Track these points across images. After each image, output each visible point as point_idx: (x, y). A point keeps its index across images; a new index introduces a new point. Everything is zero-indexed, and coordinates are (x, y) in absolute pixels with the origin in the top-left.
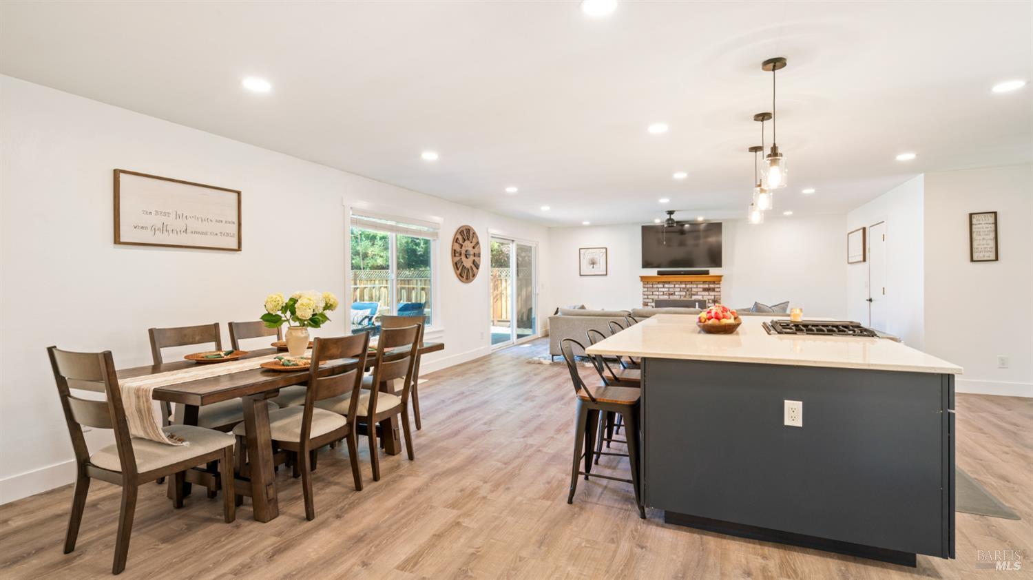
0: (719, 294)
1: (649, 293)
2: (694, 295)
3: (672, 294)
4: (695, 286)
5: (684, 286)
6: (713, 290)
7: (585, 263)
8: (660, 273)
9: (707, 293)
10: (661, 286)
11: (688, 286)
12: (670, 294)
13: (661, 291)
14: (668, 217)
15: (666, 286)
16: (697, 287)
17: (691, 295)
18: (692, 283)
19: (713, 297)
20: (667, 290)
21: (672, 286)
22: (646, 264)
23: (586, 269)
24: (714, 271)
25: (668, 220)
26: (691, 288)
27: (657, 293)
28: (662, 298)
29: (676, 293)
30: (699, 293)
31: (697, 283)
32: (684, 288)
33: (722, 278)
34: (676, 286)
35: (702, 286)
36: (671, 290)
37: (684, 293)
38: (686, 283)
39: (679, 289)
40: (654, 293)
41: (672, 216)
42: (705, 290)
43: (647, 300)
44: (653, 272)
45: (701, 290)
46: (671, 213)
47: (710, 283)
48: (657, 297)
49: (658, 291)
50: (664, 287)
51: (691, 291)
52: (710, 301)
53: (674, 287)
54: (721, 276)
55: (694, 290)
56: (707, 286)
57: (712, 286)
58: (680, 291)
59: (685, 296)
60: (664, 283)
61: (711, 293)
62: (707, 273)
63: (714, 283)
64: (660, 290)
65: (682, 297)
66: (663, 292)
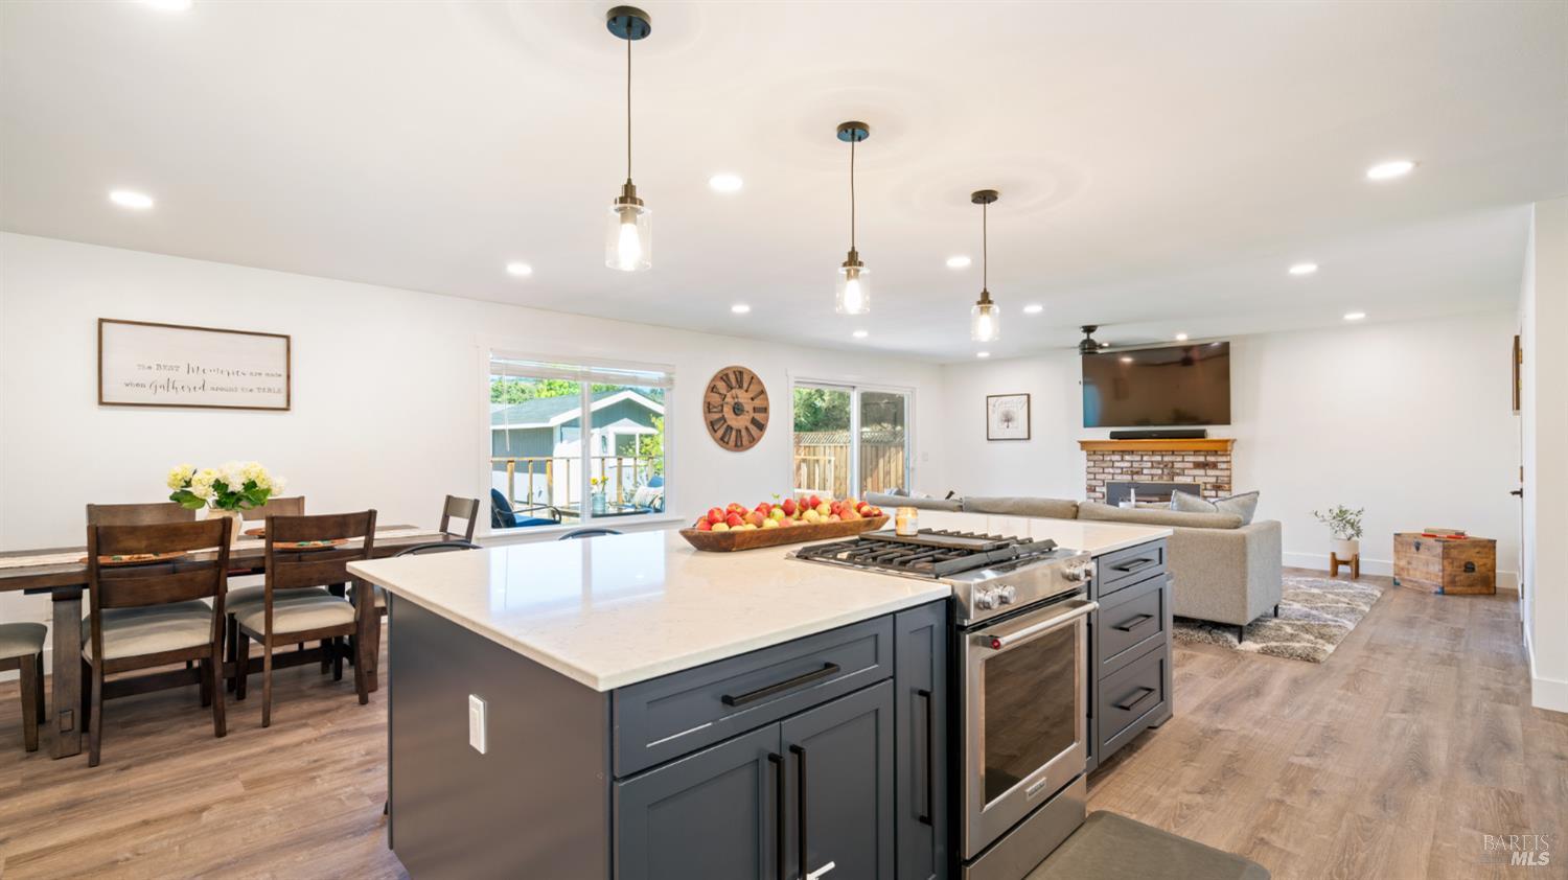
0: (1227, 473)
1: (1096, 470)
2: (1178, 474)
3: (1137, 473)
4: (1179, 459)
5: (1159, 458)
6: (1214, 466)
7: (995, 418)
8: (1114, 435)
9: (1201, 472)
10: (1117, 457)
11: (1166, 459)
12: (1133, 473)
13: (1117, 468)
14: (1084, 336)
15: (1127, 458)
16: (1183, 461)
17: (1172, 475)
18: (1173, 453)
19: (1213, 480)
20: (1128, 464)
21: (1139, 458)
22: (1090, 420)
23: (998, 430)
24: (1214, 432)
25: (1084, 342)
26: (1173, 463)
27: (1111, 470)
28: (1119, 478)
29: (1145, 471)
30: (1186, 472)
31: (1183, 453)
32: (1159, 463)
33: (1234, 444)
34: (1145, 458)
35: (1192, 459)
36: (1135, 465)
37: (1160, 472)
38: (1162, 453)
39: (1149, 465)
40: (1106, 470)
42: (1198, 465)
43: (1094, 483)
44: (1103, 434)
45: (1191, 465)
46: (1089, 329)
47: (1207, 453)
48: (1110, 477)
49: (1113, 467)
50: (1122, 460)
51: (1172, 467)
52: (1208, 486)
53: (1142, 460)
54: (1231, 441)
55: (1177, 465)
56: (1201, 459)
57: (1211, 459)
58: (1152, 467)
59: (1161, 476)
60: (1123, 452)
61: (1211, 472)
62: (1201, 435)
63: (1215, 453)
64: (1116, 464)
65: (1156, 478)
66: (1122, 468)
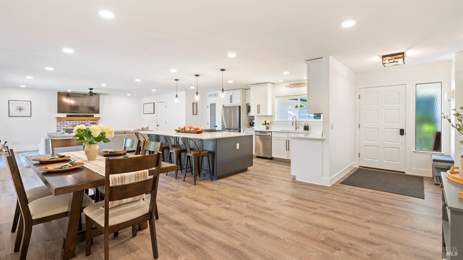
1: (61, 126)
4: (87, 122)
7: (14, 108)
8: (68, 116)
10: (69, 122)
11: (83, 122)
12: (73, 126)
13: (68, 125)
14: (90, 91)
15: (72, 122)
16: (88, 122)
18: (85, 120)
20: (72, 124)
21: (75, 122)
22: (59, 111)
23: (15, 113)
24: (96, 116)
25: (90, 92)
27: (66, 126)
28: (68, 128)
30: (88, 125)
31: (88, 120)
32: (81, 123)
33: (100, 118)
34: (77, 122)
35: (90, 122)
36: (74, 124)
38: (82, 120)
39: (78, 124)
40: (64, 126)
41: (92, 91)
42: (92, 123)
43: (60, 129)
44: (64, 115)
45: (90, 123)
46: (91, 89)
47: (94, 120)
48: (66, 127)
49: (67, 125)
50: (70, 123)
51: (85, 124)
53: (76, 122)
56: (92, 122)
57: (95, 122)
60: (70, 120)
62: (93, 116)
63: (96, 120)
64: (68, 124)
66: (70, 125)
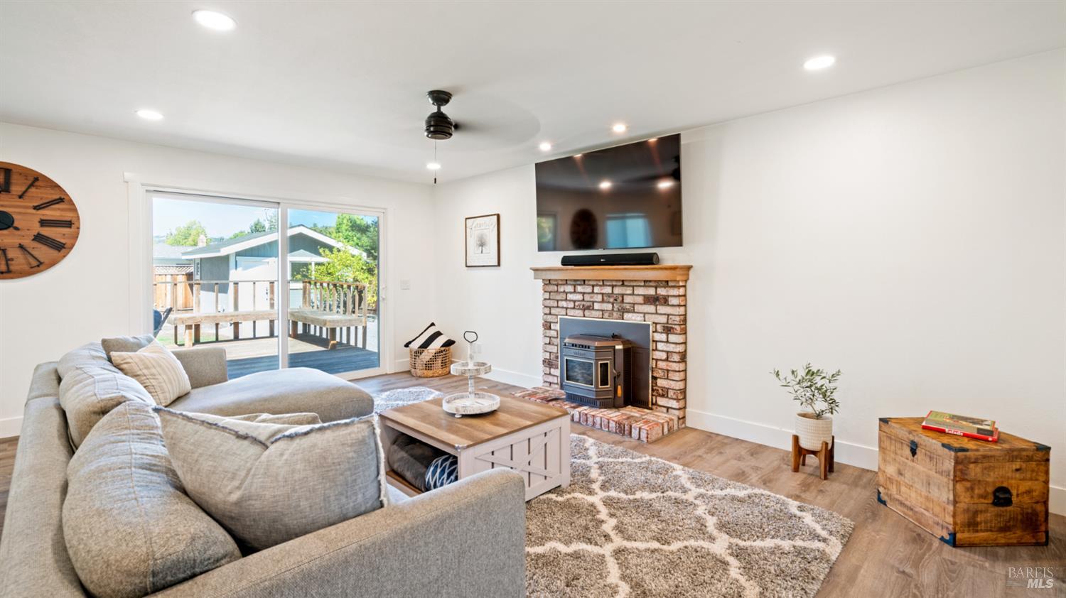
0: (682, 310)
1: (552, 303)
2: (628, 311)
3: (588, 308)
4: (629, 291)
5: (608, 290)
6: (665, 301)
7: (472, 242)
8: (566, 261)
9: (651, 308)
10: (569, 288)
11: (617, 291)
12: (585, 308)
13: (570, 301)
15: (579, 289)
16: (633, 294)
17: (623, 311)
18: (623, 283)
19: (663, 319)
20: (579, 297)
21: (589, 289)
22: (544, 242)
23: (474, 256)
24: (669, 256)
26: (623, 295)
27: (564, 304)
28: (573, 314)
29: (597, 306)
30: (636, 308)
31: (632, 284)
32: (609, 295)
33: (691, 273)
34: (597, 290)
35: (642, 291)
36: (587, 298)
37: (609, 307)
38: (613, 283)
39: (599, 298)
40: (561, 304)
42: (649, 300)
43: (549, 318)
44: (554, 259)
45: (640, 300)
47: (659, 283)
48: (563, 312)
49: (566, 300)
50: (575, 292)
51: (623, 301)
52: (659, 328)
53: (593, 292)
54: (689, 268)
55: (628, 299)
56: (651, 291)
57: (662, 291)
58: (603, 301)
59: (611, 313)
60: (576, 282)
61: (662, 309)
62: (654, 260)
63: (666, 284)
64: (570, 297)
65: (606, 315)
66: (574, 301)
